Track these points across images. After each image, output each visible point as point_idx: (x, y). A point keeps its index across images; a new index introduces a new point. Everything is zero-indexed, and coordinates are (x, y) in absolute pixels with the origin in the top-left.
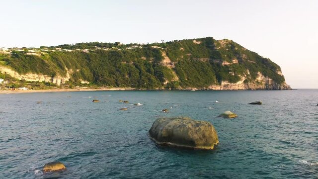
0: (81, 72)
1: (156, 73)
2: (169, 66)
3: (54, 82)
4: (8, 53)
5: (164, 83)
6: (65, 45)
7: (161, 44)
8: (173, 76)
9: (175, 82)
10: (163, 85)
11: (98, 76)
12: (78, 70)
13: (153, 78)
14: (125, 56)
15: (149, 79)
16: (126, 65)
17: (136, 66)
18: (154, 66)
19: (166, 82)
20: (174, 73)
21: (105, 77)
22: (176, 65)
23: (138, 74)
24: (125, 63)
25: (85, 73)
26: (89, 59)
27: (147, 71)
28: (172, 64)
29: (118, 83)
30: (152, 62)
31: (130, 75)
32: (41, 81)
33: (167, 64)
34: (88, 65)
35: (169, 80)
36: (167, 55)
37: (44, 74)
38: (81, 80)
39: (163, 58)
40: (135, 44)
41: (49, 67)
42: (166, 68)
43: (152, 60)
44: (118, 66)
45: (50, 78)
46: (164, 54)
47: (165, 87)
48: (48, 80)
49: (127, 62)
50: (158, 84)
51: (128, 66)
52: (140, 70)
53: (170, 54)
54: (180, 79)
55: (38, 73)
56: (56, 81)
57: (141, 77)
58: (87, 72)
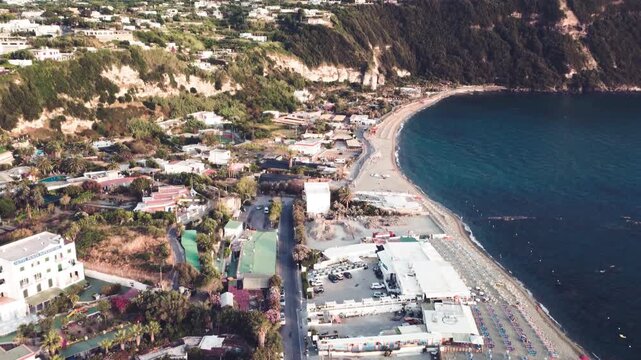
0: (394, 50)
1: (546, 52)
2: (574, 34)
3: (366, 82)
5: (567, 75)
8: (584, 59)
9: (591, 72)
10: (564, 79)
11: (427, 58)
12: (387, 48)
13: (542, 63)
14: (477, 12)
15: (535, 67)
16: (480, 33)
17: (504, 36)
18: (541, 34)
19: (571, 74)
20: (585, 50)
21: (443, 61)
22: (588, 29)
23: (508, 54)
24: (479, 27)
25: (402, 54)
27: (526, 47)
28: (579, 29)
29: (471, 75)
30: (536, 25)
31: (489, 55)
32: (341, 80)
33: (570, 29)
35: (578, 68)
36: (571, 6)
37: (347, 66)
38: (395, 68)
39: (563, 16)
41: (354, 51)
42: (569, 37)
43: (536, 19)
44: (464, 35)
45: (357, 74)
46: (563, 5)
47: (568, 85)
48: (354, 77)
49: (482, 25)
50: (554, 77)
51: (484, 33)
52: (512, 44)
53: (575, 3)
54: (599, 65)
55: (336, 65)
56: (371, 80)
57: (515, 62)
58: (405, 51)
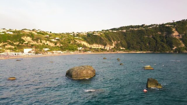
0: (121, 43)
1: (167, 42)
2: (177, 37)
3: (106, 48)
4: (86, 34)
5: (173, 49)
6: (114, 28)
7: (172, 23)
8: (180, 44)
9: (181, 48)
10: (172, 50)
11: (130, 45)
12: (119, 42)
13: (165, 45)
14: (147, 33)
15: (162, 46)
16: (147, 38)
17: (154, 38)
18: (166, 37)
19: (175, 48)
20: (181, 42)
21: (134, 45)
22: (183, 36)
23: (155, 43)
24: (147, 36)
25: (123, 44)
26: (126, 36)
27: (161, 41)
28: (180, 36)
29: (142, 48)
30: (165, 35)
31: (149, 43)
32: (99, 48)
33: (176, 36)
34: (125, 38)
35: (177, 46)
36: (176, 30)
37: (101, 44)
38: (120, 47)
39: (173, 32)
40: (154, 25)
41: (103, 41)
42: (175, 39)
43: (165, 34)
44: (142, 39)
45: (104, 46)
46: (174, 30)
47: (173, 51)
48: (103, 47)
49: (148, 36)
50: (169, 49)
51: (148, 38)
52: (157, 41)
53: (178, 29)
54: (185, 45)
55: (98, 44)
56: (107, 48)
57: (157, 45)
58: (124, 43)
